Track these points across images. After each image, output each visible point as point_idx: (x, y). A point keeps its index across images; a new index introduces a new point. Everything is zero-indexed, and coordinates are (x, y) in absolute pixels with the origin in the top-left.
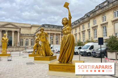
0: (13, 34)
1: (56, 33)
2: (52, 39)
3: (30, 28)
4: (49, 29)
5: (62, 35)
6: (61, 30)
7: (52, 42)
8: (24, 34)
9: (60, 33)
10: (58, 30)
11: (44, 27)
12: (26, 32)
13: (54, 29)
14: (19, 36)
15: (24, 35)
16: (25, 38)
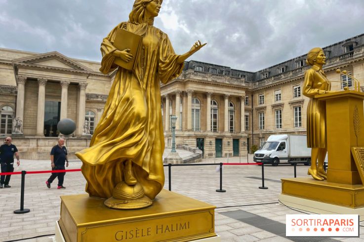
0: (65, 91)
1: (229, 94)
2: (215, 116)
3: (107, 79)
4: (210, 80)
5: (246, 104)
6: (244, 85)
7: (215, 123)
8: (97, 96)
9: (242, 93)
10: (236, 83)
11: (192, 68)
12: (95, 89)
13: (225, 80)
14: (82, 99)
15: (99, 99)
16: (99, 110)
